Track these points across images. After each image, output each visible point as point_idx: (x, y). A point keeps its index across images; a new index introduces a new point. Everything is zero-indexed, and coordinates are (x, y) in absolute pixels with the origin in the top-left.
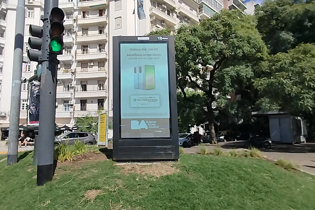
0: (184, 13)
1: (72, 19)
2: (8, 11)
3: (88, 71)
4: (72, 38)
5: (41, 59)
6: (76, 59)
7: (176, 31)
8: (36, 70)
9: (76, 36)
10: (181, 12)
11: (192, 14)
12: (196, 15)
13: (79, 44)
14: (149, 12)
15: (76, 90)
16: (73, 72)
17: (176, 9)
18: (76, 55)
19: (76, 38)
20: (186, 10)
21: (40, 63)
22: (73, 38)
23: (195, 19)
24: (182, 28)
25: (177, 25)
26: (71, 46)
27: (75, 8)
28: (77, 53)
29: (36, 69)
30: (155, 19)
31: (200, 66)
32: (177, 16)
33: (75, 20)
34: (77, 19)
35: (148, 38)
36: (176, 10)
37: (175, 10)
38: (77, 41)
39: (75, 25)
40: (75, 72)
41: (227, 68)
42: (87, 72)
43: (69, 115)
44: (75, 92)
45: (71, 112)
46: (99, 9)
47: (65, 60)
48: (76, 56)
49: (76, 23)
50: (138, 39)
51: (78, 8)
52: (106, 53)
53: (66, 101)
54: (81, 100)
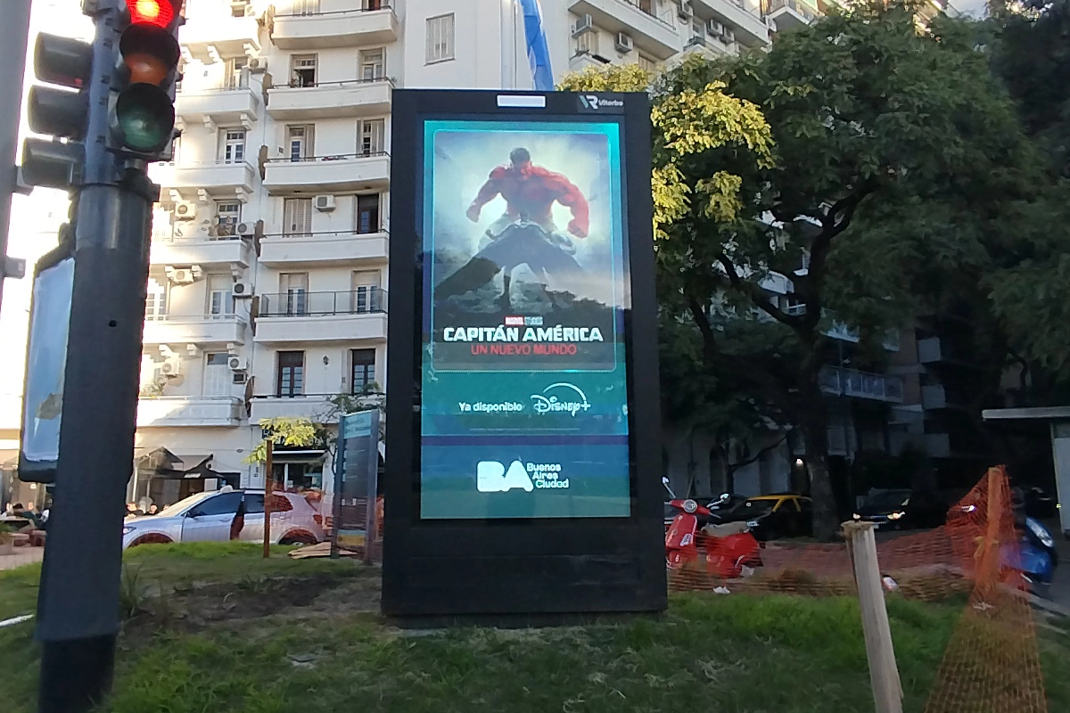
0: (708, 4)
1: (252, 19)
3: (312, 232)
4: (248, 96)
6: (264, 182)
9: (268, 85)
10: (695, 2)
11: (741, 10)
12: (758, 16)
13: (276, 120)
15: (260, 312)
16: (250, 237)
18: (265, 165)
19: (265, 94)
22: (252, 95)
23: (753, 32)
25: (680, 53)
26: (245, 129)
28: (268, 157)
30: (591, 26)
32: (681, 17)
38: (268, 107)
40: (259, 233)
42: (309, 238)
43: (229, 415)
44: (256, 319)
45: (236, 403)
48: (262, 168)
52: (387, 160)
53: (215, 357)
54: (280, 352)
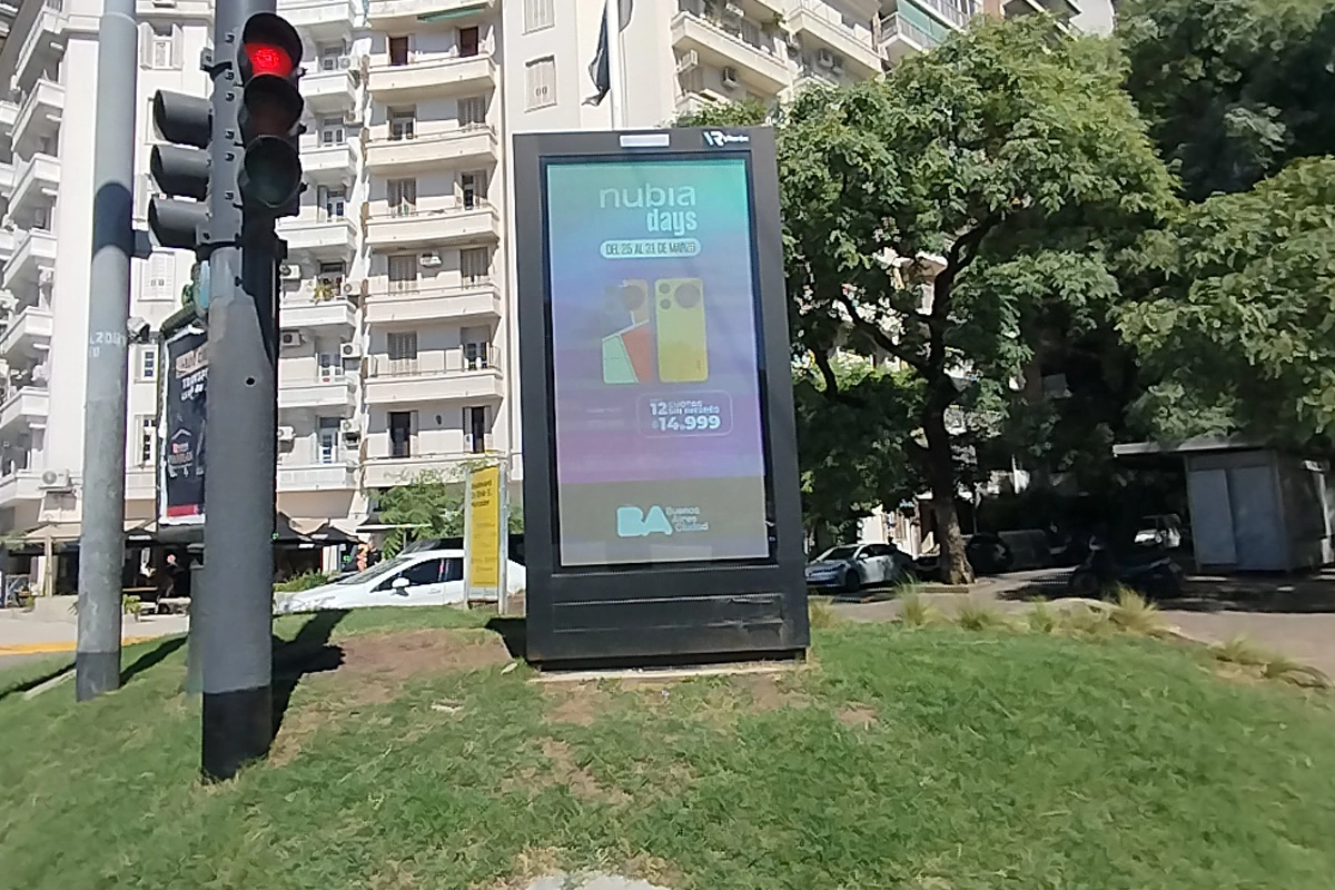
0: (818, 34)
1: (346, 71)
2: (71, 41)
3: (418, 289)
4: (347, 152)
5: (206, 236)
6: (367, 241)
7: (787, 110)
8: (191, 288)
9: (365, 141)
10: (803, 33)
11: (853, 40)
12: (870, 44)
13: (377, 175)
14: (671, 33)
15: (369, 374)
16: (357, 296)
17: (785, 18)
18: (368, 222)
19: (364, 149)
20: (828, 25)
21: (205, 253)
22: (351, 153)
23: (865, 62)
24: (809, 98)
25: (791, 88)
26: (345, 187)
27: (358, 22)
28: (371, 214)
29: (191, 283)
30: (696, 63)
31: (889, 257)
32: (790, 49)
33: (356, 74)
34: (364, 69)
35: (663, 140)
36: (784, 22)
37: (780, 24)
38: (367, 163)
39: (358, 95)
40: (365, 294)
41: (1007, 262)
42: (416, 296)
43: (344, 479)
44: (366, 381)
45: (351, 465)
46: (456, 28)
47: (318, 244)
48: (364, 226)
49: (362, 86)
50: (623, 145)
51: (368, 25)
52: (492, 213)
53: (326, 422)
54: (392, 414)
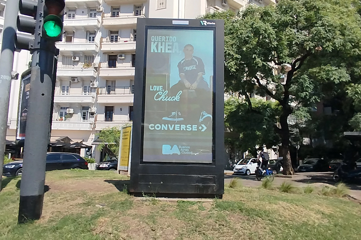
3: (117, 66)
4: (97, 20)
6: (101, 49)
9: (103, 16)
13: (106, 28)
15: (99, 93)
16: (97, 68)
19: (102, 19)
25: (244, 7)
28: (103, 41)
39: (101, 1)
43: (89, 127)
45: (91, 123)
48: (101, 44)
53: (84, 107)
54: (106, 107)
